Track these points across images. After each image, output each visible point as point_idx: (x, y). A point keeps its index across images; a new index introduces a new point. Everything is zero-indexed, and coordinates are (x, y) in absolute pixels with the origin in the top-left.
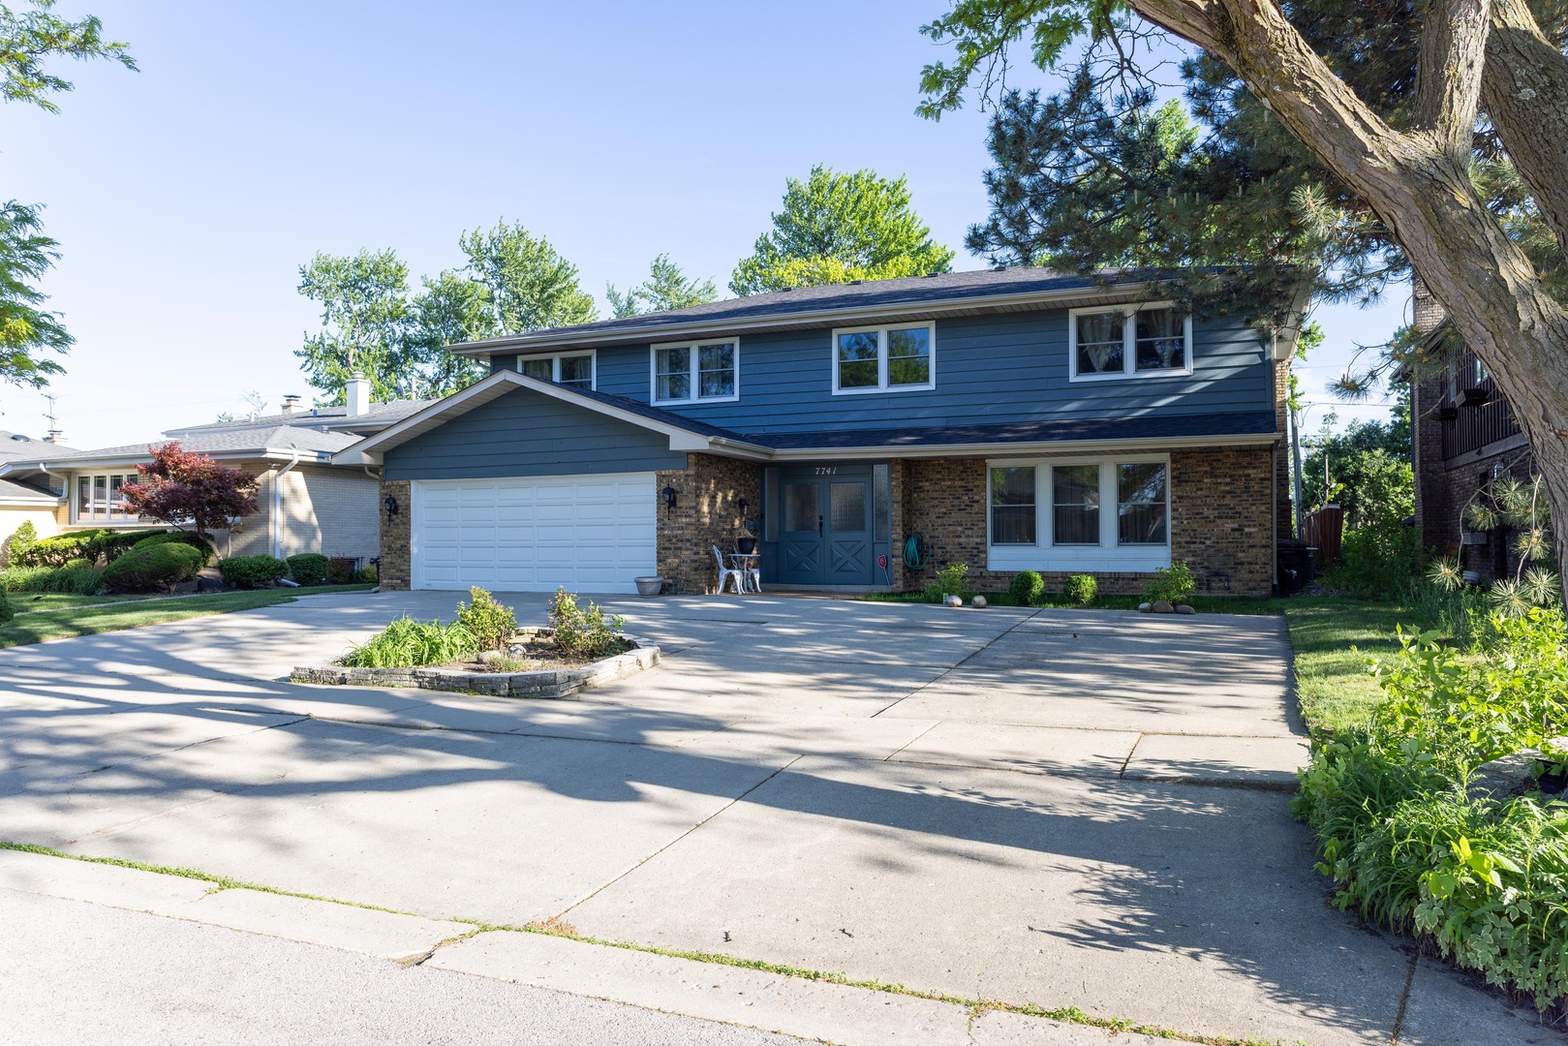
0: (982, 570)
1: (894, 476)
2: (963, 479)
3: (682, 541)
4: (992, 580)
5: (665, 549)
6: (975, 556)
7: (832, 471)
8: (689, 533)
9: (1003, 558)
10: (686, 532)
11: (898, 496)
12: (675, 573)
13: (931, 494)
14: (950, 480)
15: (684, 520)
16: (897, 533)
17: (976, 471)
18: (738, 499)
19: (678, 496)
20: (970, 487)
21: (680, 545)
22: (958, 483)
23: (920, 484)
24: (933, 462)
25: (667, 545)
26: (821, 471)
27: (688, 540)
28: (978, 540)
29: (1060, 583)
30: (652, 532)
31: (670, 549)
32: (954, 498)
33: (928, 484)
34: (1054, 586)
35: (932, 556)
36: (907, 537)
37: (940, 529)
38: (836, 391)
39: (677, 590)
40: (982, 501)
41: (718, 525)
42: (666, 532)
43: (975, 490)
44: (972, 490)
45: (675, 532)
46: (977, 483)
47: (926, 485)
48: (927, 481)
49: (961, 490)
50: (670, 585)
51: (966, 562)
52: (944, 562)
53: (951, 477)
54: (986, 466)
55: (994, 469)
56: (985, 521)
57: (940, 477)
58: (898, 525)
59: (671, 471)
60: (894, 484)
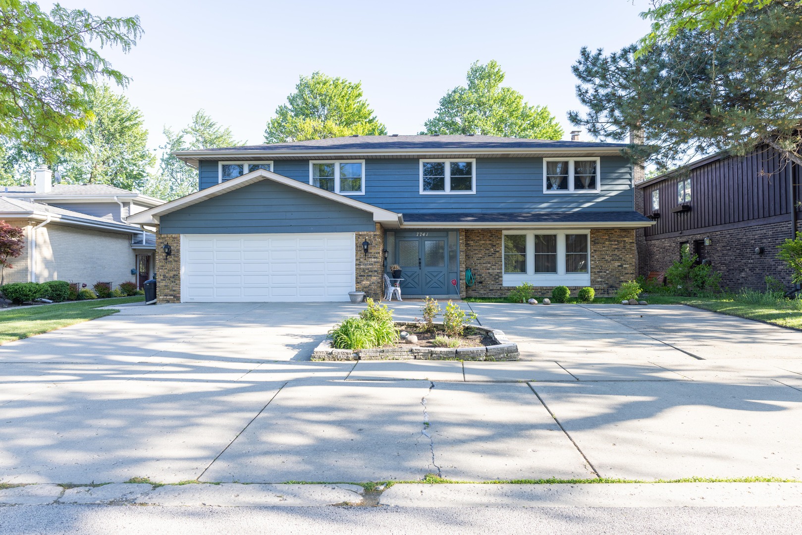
0: (500, 286)
1: (461, 238)
2: (491, 240)
4: (505, 291)
5: (361, 276)
6: (497, 279)
7: (426, 234)
8: (376, 267)
9: (510, 280)
10: (374, 266)
11: (463, 248)
12: (367, 289)
13: (474, 248)
14: (484, 240)
15: (373, 260)
16: (463, 267)
17: (497, 236)
18: (383, 248)
19: (369, 246)
20: (494, 244)
21: (370, 273)
22: (488, 242)
24: (475, 231)
25: (362, 274)
26: (419, 234)
27: (375, 271)
28: (499, 271)
29: (539, 292)
30: (353, 266)
31: (364, 276)
32: (486, 250)
33: (472, 242)
35: (476, 279)
36: (467, 269)
37: (479, 265)
38: (422, 192)
40: (500, 251)
42: (362, 267)
43: (497, 246)
44: (495, 246)
45: (368, 267)
46: (498, 242)
48: (472, 241)
49: (489, 245)
51: (492, 282)
52: (481, 282)
53: (484, 239)
54: (501, 234)
55: (506, 236)
56: (501, 261)
57: (479, 239)
58: (463, 263)
59: (365, 232)
60: (461, 241)
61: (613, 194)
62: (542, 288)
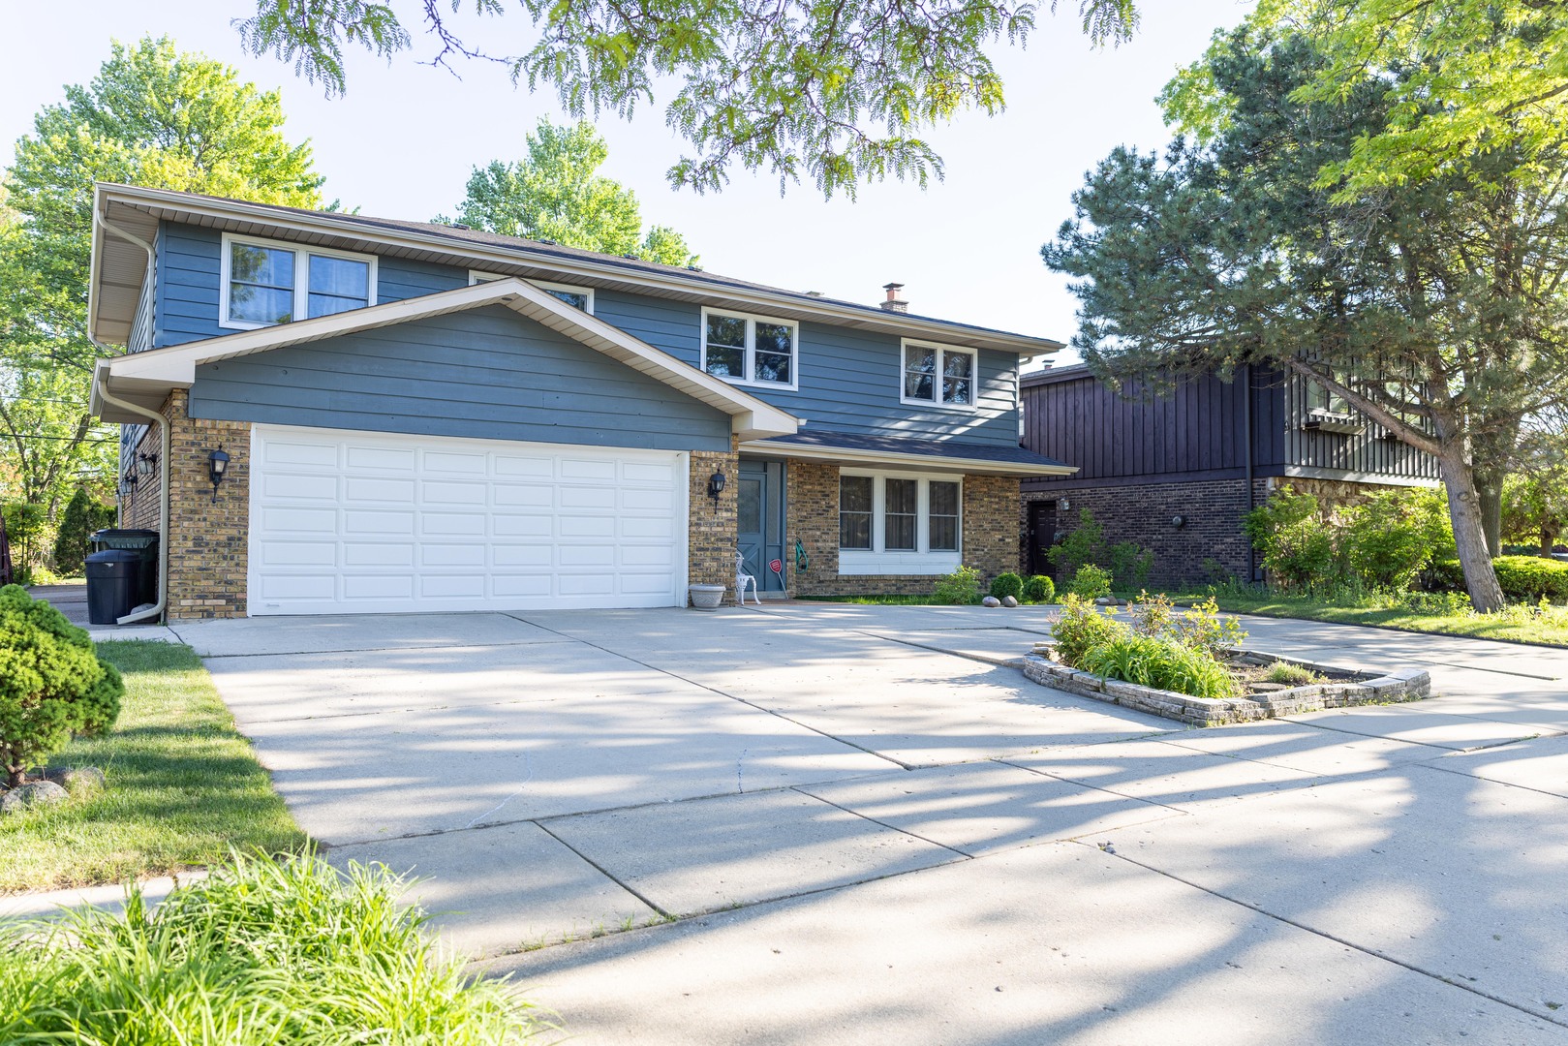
0: (836, 574)
2: (824, 486)
4: (843, 584)
5: (699, 549)
6: (830, 560)
9: (851, 563)
10: (726, 529)
15: (725, 514)
16: (792, 536)
17: (832, 477)
20: (826, 492)
22: (818, 488)
25: (702, 545)
28: (832, 545)
29: (894, 584)
30: (684, 528)
34: (891, 586)
37: (801, 532)
40: (834, 507)
43: (830, 495)
45: (715, 529)
46: (830, 489)
51: (823, 567)
52: (804, 566)
53: (813, 481)
54: (836, 472)
55: (843, 476)
56: (835, 526)
58: (793, 528)
59: (712, 453)
61: (994, 415)
62: (898, 578)
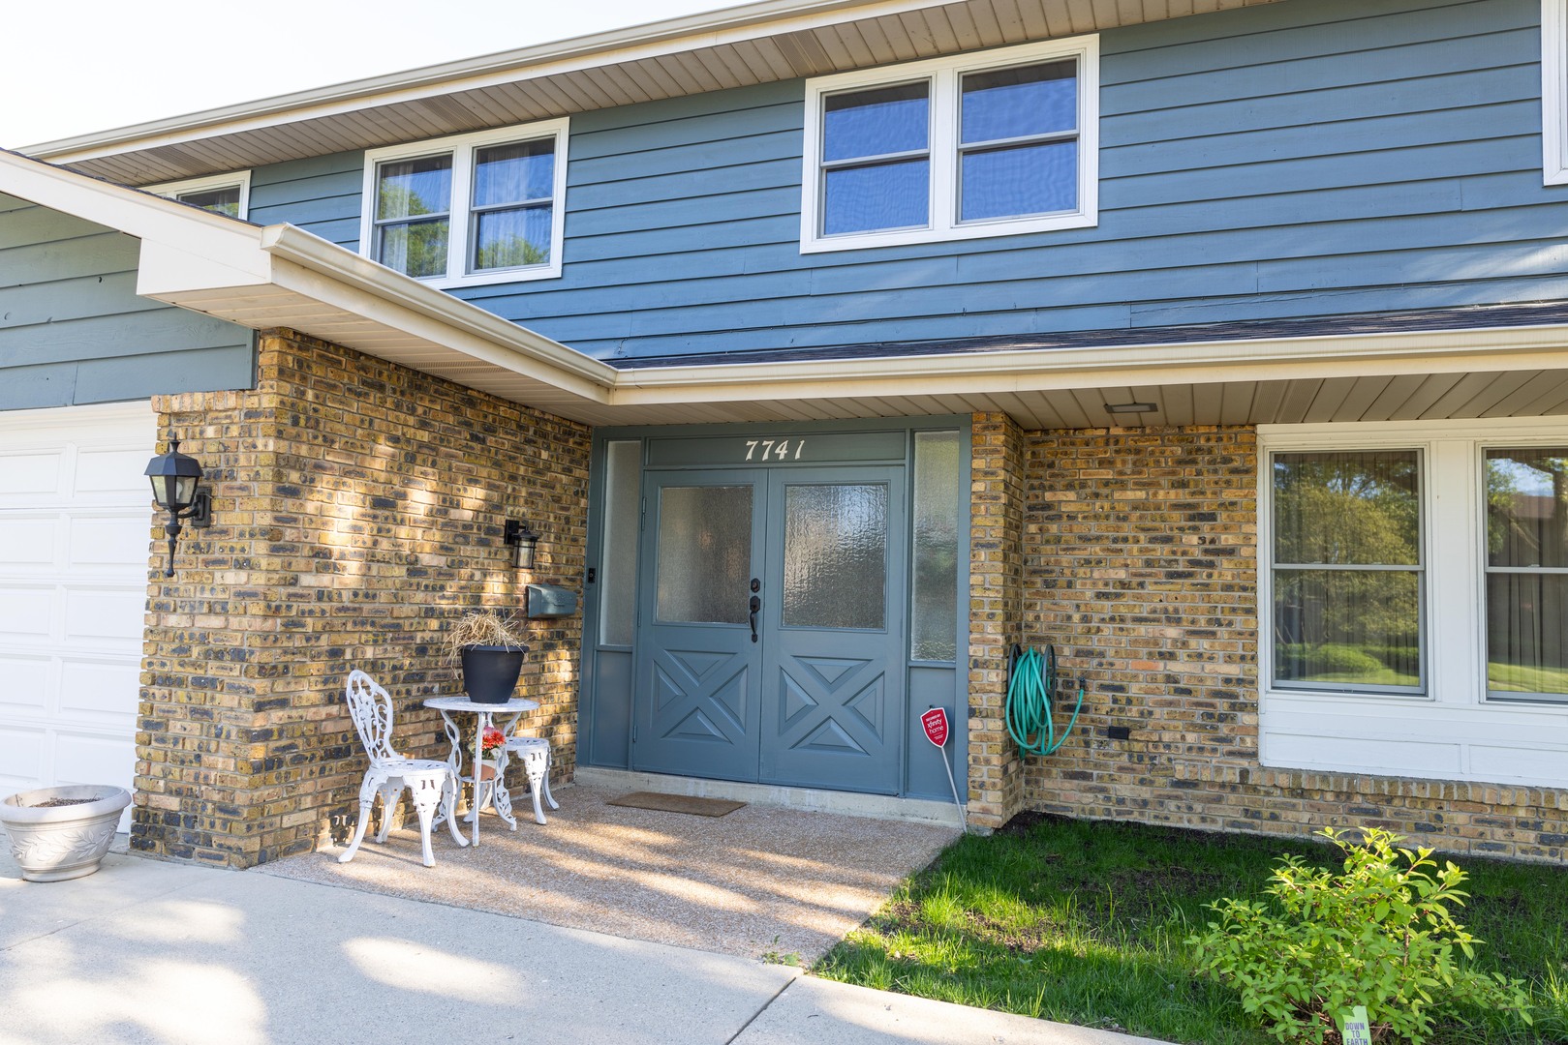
0: (1245, 763)
1: (979, 464)
2: (1183, 484)
3: (219, 655)
4: (1278, 797)
5: (167, 681)
6: (1223, 718)
7: (791, 450)
8: (245, 626)
10: (234, 622)
11: (991, 524)
12: (189, 774)
13: (1082, 527)
14: (1141, 485)
15: (233, 577)
16: (987, 639)
17: (1227, 460)
18: (500, 520)
19: (219, 489)
20: (1207, 504)
21: (212, 670)
22: (1167, 495)
23: (1049, 496)
24: (1089, 433)
25: (174, 668)
26: (760, 450)
27: (239, 655)
28: (1234, 670)
29: (1525, 824)
30: (135, 619)
31: (180, 682)
32: (1153, 540)
33: (1071, 495)
34: (1500, 834)
35: (1084, 710)
36: (1015, 653)
37: (1108, 630)
38: (810, 241)
39: (192, 839)
40: (1245, 552)
41: (398, 599)
42: (175, 621)
43: (1223, 517)
44: (1212, 517)
45: (201, 622)
46: (1228, 495)
47: (1067, 500)
48: (1070, 487)
49: (1176, 514)
50: (172, 818)
51: (1191, 737)
52: (1120, 733)
53: (1144, 477)
54: (1253, 446)
55: (1279, 457)
56: (1251, 611)
57: (1108, 474)
58: (991, 616)
59: (199, 397)
60: (979, 487)
62: (1540, 802)
